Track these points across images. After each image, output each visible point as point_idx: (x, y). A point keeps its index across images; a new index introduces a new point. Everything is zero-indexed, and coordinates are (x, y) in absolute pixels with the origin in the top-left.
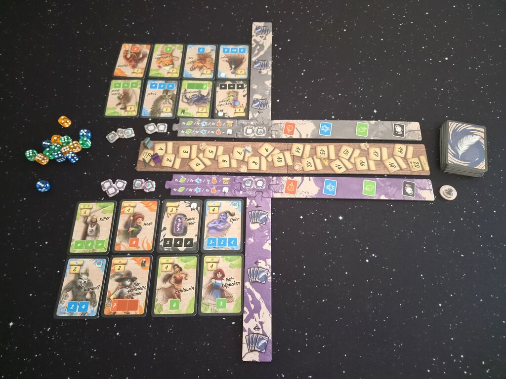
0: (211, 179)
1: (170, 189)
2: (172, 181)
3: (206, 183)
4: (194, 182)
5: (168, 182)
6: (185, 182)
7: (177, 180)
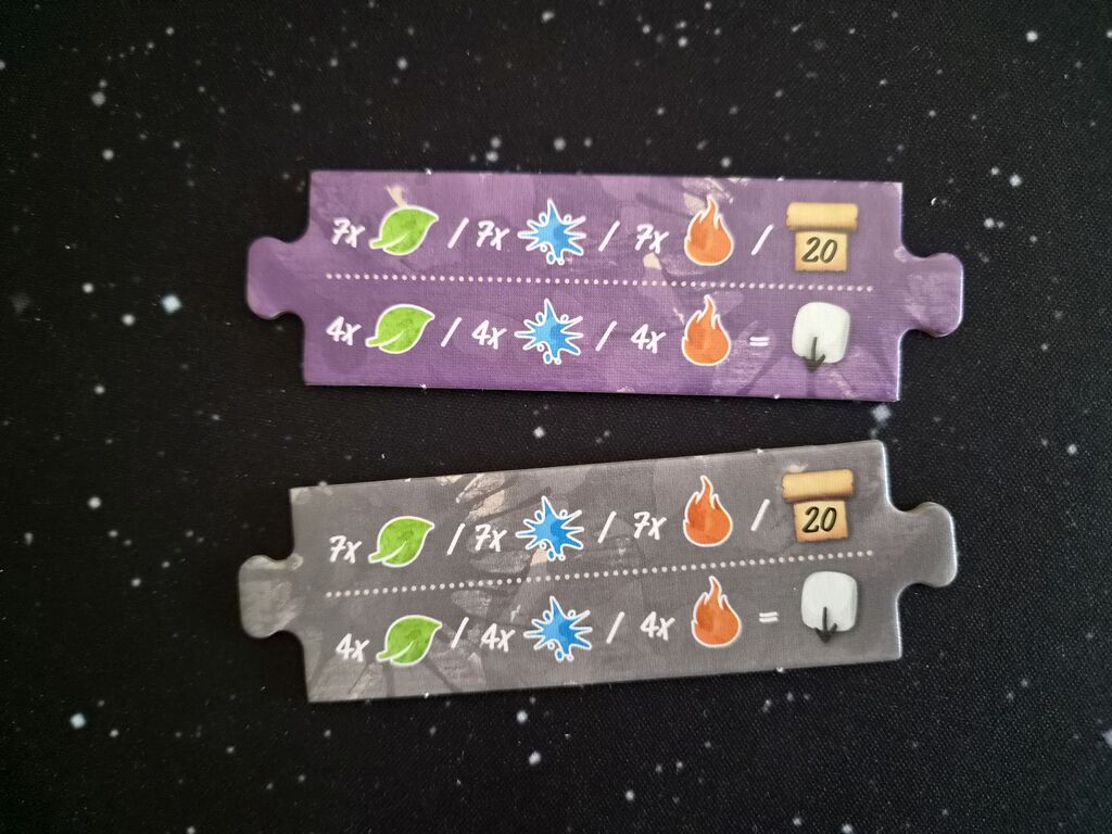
0: (672, 219)
1: (292, 323)
2: (309, 244)
3: (628, 254)
4: (517, 256)
5: (267, 252)
6: (432, 254)
7: (347, 231)
